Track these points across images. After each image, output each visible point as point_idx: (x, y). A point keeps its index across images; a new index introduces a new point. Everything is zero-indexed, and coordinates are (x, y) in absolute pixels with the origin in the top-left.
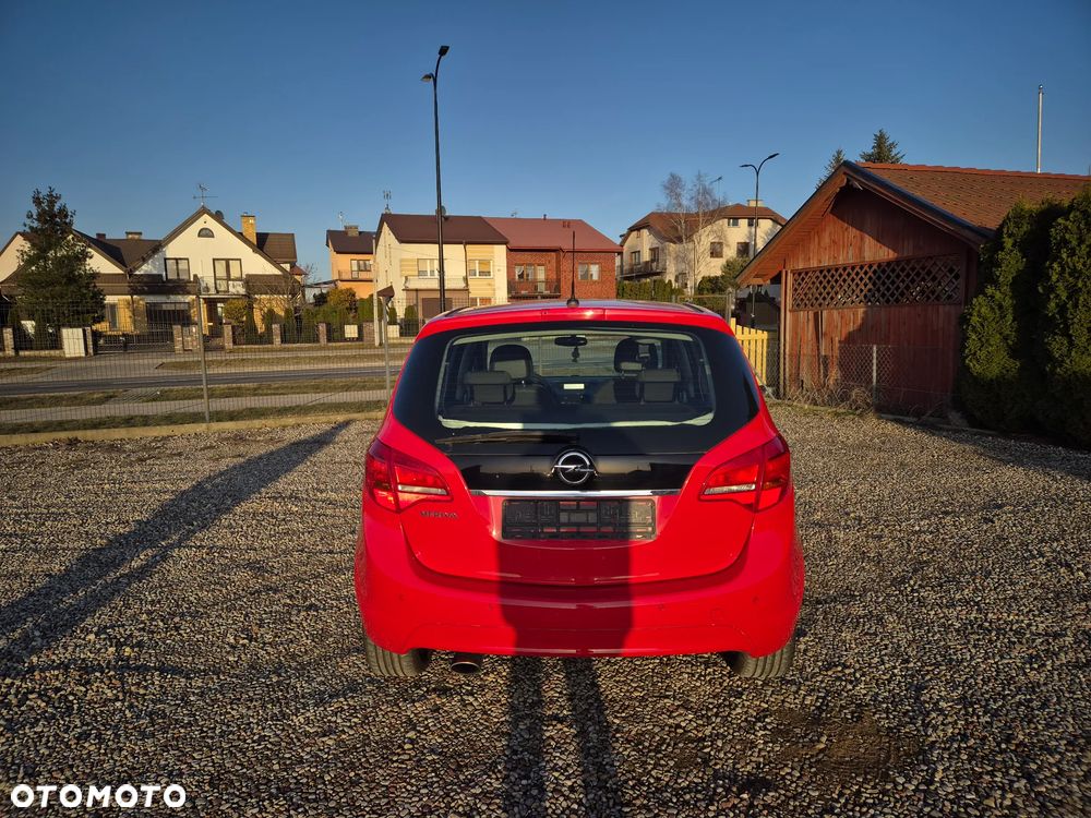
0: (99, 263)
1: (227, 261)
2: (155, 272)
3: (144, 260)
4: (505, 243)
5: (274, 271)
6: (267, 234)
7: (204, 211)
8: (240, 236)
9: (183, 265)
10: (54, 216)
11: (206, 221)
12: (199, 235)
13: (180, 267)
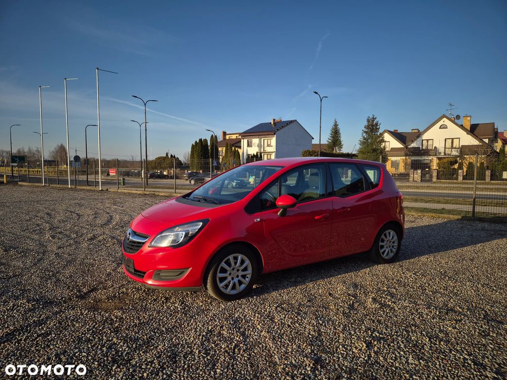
0: (392, 143)
1: (453, 139)
2: (417, 146)
3: (413, 142)
5: (477, 143)
6: (477, 125)
7: (444, 116)
8: (462, 127)
9: (430, 142)
10: (373, 126)
11: (445, 121)
12: (440, 128)
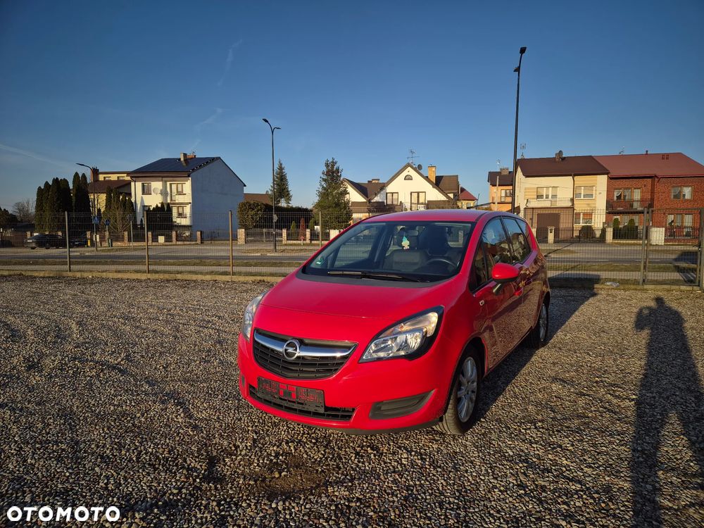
0: (354, 196)
1: (418, 193)
2: (381, 201)
3: (376, 195)
4: (607, 174)
5: (443, 198)
6: (442, 177)
7: (408, 165)
8: (427, 178)
9: (395, 196)
10: (333, 172)
11: (410, 171)
12: (405, 179)
13: (394, 197)
